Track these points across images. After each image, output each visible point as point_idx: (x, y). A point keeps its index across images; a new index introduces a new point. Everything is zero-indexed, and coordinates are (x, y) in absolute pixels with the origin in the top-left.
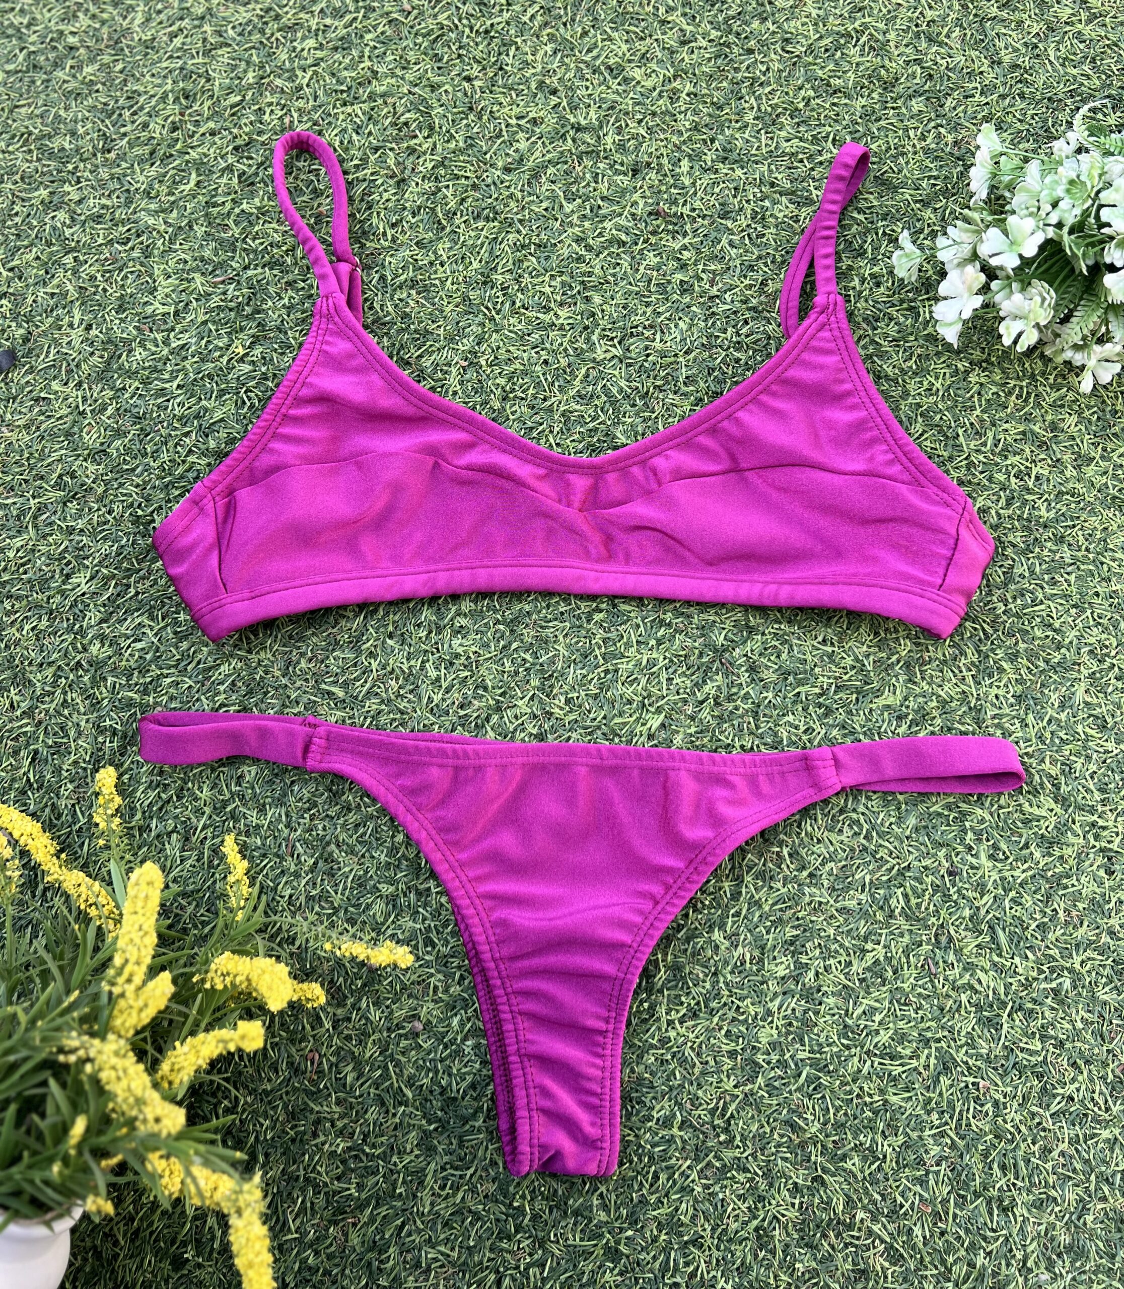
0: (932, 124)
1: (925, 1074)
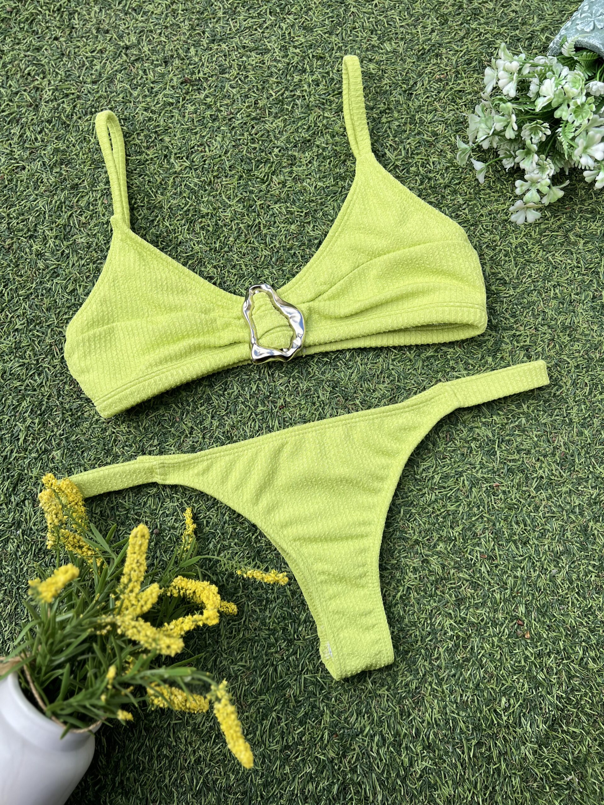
1: (464, 490)
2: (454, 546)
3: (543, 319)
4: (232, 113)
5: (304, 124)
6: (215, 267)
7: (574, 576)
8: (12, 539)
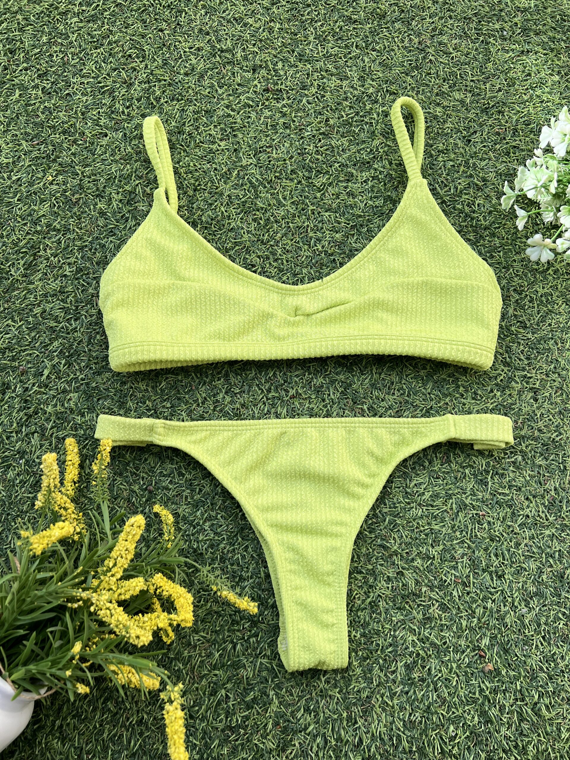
0: (406, 34)
1: (451, 512)
2: (432, 564)
3: (555, 368)
4: (303, 124)
5: (367, 148)
6: (259, 257)
7: (543, 620)
8: (14, 467)
